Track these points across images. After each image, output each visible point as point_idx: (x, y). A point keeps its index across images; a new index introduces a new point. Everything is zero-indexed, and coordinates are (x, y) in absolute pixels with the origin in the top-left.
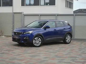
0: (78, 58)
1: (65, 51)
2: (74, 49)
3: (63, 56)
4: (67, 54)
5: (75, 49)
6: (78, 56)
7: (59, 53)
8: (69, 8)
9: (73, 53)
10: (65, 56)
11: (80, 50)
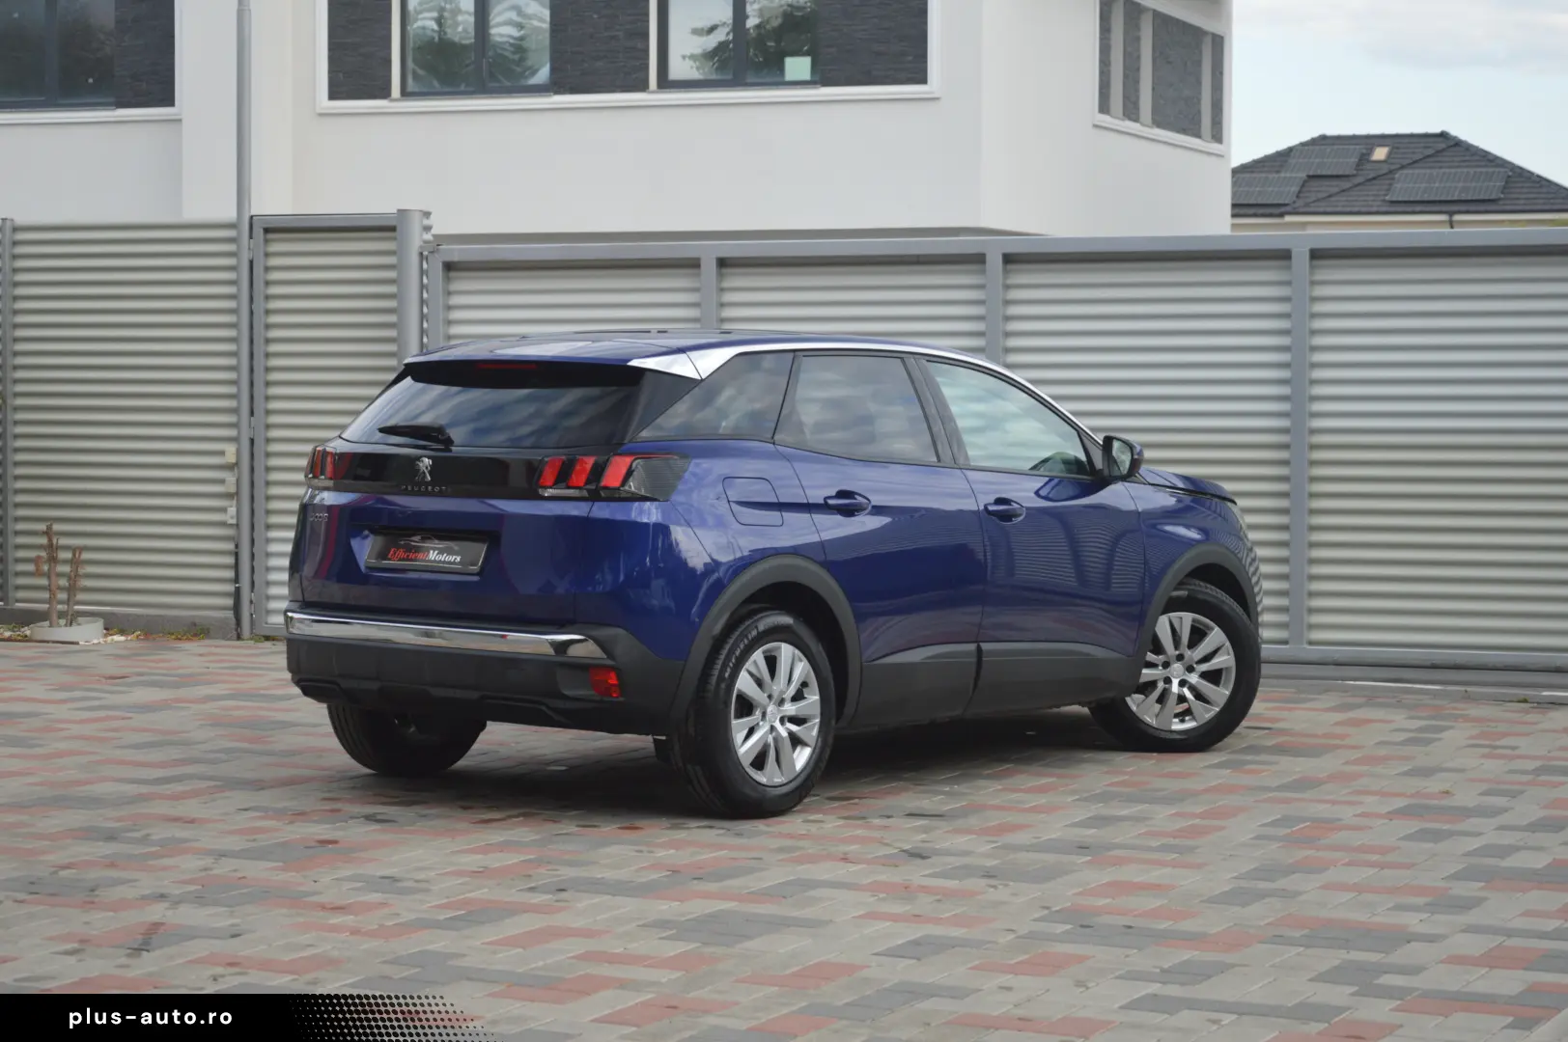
0: (1431, 939)
1: (1191, 849)
2: (1331, 825)
3: (1187, 926)
4: (1237, 897)
5: (1347, 814)
6: (1413, 921)
7: (1107, 876)
8: (1159, 122)
9: (1332, 875)
10: (1214, 922)
11: (1437, 836)
